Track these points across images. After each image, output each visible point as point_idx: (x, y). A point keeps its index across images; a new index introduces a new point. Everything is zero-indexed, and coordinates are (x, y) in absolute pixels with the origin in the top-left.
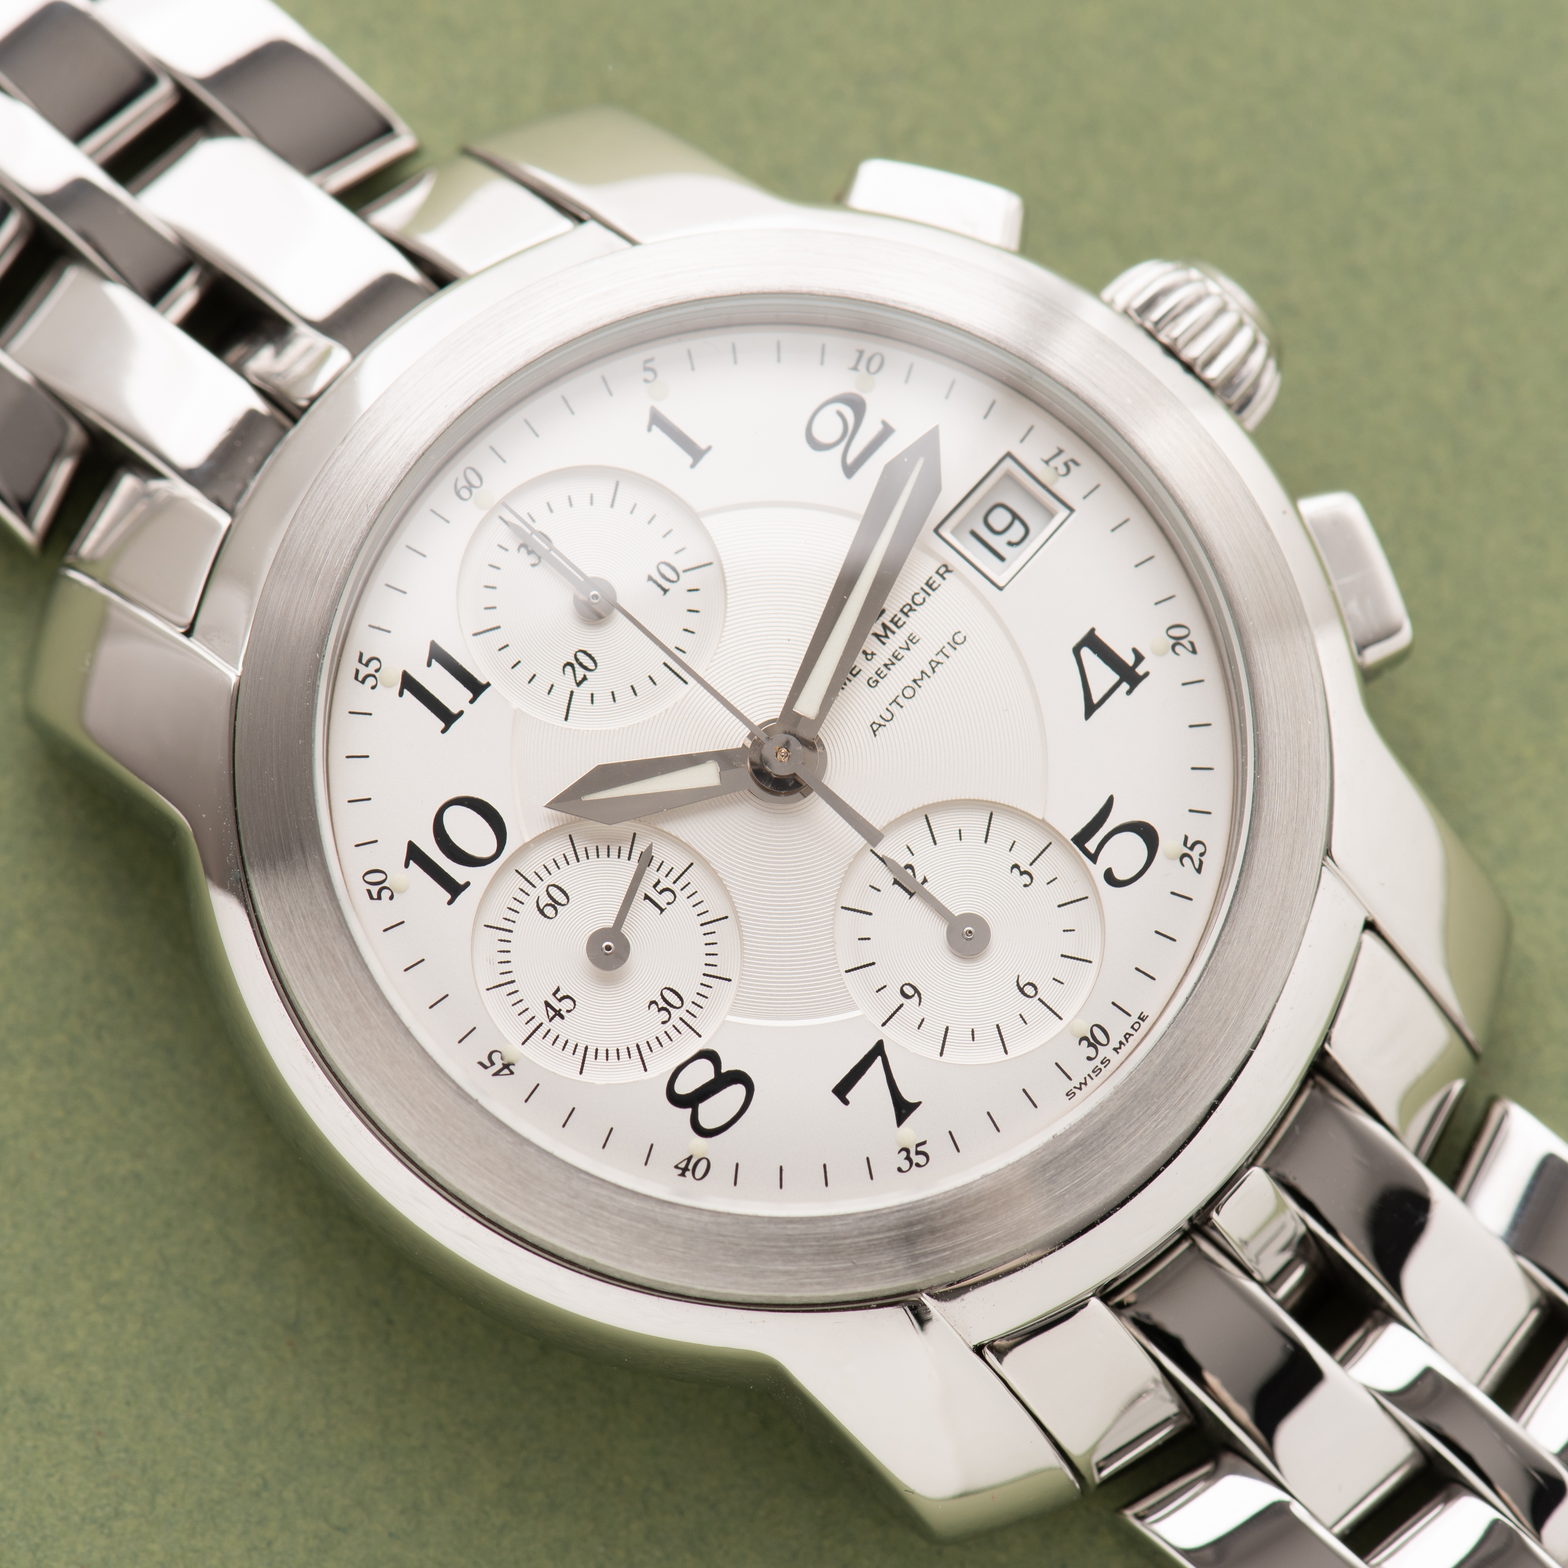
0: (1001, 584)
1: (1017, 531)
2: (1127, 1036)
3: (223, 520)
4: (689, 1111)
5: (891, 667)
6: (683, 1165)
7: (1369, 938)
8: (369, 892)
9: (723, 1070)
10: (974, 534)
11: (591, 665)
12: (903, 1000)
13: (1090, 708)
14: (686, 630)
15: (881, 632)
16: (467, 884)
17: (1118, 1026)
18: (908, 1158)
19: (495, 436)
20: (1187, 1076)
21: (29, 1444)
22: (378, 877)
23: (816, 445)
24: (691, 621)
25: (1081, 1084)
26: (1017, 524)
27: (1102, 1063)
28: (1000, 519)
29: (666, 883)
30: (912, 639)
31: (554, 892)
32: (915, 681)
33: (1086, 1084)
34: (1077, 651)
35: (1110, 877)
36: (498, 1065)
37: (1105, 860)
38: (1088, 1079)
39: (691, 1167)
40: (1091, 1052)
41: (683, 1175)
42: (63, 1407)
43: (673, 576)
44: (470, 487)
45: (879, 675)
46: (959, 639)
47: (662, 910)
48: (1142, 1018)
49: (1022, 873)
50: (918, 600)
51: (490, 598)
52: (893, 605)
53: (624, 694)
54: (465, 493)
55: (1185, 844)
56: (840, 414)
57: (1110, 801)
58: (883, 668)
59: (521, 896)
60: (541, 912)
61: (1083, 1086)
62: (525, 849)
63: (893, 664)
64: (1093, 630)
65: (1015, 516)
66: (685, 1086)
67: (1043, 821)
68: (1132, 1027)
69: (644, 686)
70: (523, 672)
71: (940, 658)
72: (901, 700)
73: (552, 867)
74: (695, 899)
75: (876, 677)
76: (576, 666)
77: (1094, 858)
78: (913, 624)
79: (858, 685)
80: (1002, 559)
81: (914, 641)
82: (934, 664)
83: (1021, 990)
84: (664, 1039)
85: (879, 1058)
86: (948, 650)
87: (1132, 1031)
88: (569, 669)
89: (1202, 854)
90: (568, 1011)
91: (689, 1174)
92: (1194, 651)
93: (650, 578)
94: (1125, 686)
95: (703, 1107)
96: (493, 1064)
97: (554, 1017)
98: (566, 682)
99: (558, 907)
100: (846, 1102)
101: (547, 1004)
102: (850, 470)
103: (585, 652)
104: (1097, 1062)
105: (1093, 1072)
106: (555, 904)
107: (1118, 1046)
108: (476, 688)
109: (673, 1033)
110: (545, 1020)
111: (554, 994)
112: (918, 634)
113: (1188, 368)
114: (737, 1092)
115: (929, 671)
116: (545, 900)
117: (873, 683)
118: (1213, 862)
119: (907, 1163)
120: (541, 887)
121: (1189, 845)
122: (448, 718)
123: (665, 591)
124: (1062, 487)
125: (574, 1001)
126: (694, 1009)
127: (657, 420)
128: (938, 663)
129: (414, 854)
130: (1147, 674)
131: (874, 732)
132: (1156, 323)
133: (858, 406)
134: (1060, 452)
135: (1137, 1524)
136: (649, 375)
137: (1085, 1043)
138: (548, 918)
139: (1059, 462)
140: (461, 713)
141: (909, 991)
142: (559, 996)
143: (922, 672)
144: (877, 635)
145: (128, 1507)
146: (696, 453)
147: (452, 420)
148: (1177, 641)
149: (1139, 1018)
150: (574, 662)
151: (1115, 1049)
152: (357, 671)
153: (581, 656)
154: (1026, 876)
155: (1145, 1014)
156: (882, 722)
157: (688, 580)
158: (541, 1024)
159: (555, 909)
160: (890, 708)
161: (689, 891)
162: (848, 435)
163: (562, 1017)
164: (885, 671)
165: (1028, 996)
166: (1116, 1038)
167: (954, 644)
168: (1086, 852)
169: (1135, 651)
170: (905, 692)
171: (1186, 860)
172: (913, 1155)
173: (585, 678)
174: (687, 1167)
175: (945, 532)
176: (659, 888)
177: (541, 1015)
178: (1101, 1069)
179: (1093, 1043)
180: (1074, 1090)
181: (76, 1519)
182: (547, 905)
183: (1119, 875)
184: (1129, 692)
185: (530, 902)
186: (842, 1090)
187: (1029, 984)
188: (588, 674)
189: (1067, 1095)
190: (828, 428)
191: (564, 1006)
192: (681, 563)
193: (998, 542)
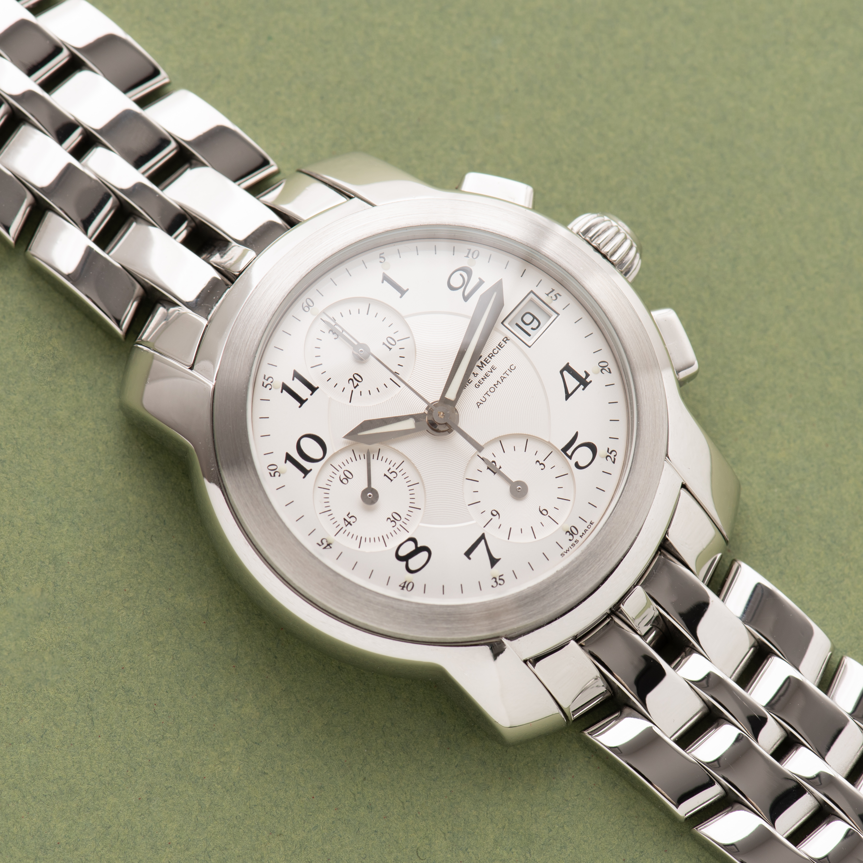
0: (530, 345)
1: (535, 324)
2: (586, 531)
3: (205, 322)
4: (405, 563)
5: (484, 379)
6: (402, 585)
7: (683, 492)
8: (270, 473)
9: (419, 546)
10: (517, 325)
11: (360, 380)
12: (492, 517)
13: (568, 396)
14: (399, 365)
15: (480, 365)
16: (311, 470)
17: (582, 527)
18: (496, 582)
19: (320, 285)
20: (611, 546)
21: (126, 709)
22: (273, 467)
23: (452, 288)
24: (401, 361)
25: (567, 550)
26: (535, 320)
27: (575, 542)
28: (528, 319)
29: (393, 469)
30: (493, 368)
31: (347, 474)
32: (495, 385)
33: (569, 550)
34: (561, 372)
35: (577, 465)
36: (325, 544)
37: (575, 458)
38: (570, 548)
39: (406, 586)
40: (571, 537)
41: (403, 589)
42: (140, 694)
43: (393, 343)
44: (309, 306)
45: (480, 383)
46: (512, 368)
47: (391, 480)
48: (591, 523)
49: (540, 464)
50: (495, 351)
51: (318, 352)
52: (485, 354)
53: (374, 392)
54: (306, 309)
55: (608, 451)
56: (461, 275)
57: (577, 434)
58: (481, 380)
59: (333, 475)
60: (342, 481)
61: (568, 551)
62: (334, 455)
63: (485, 378)
64: (568, 364)
65: (534, 318)
66: (403, 553)
67: (549, 442)
68: (588, 527)
69: (382, 388)
70: (332, 383)
71: (505, 375)
72: (489, 393)
73: (346, 463)
74: (405, 476)
75: (478, 384)
76: (354, 380)
77: (570, 457)
78: (493, 362)
79: (470, 388)
80: (529, 335)
81: (494, 369)
82: (502, 378)
83: (541, 512)
84: (393, 533)
85: (483, 541)
86: (508, 372)
87: (587, 529)
88: (351, 381)
89: (615, 456)
90: (354, 522)
91: (405, 589)
92: (610, 372)
93: (384, 344)
94: (582, 387)
95: (410, 561)
96: (323, 544)
97: (348, 524)
98: (350, 387)
99: (348, 479)
100: (470, 559)
101: (345, 520)
102: (466, 299)
103: (357, 374)
104: (573, 542)
105: (572, 545)
106: (347, 478)
107: (582, 535)
108: (313, 389)
109: (397, 531)
110: (344, 526)
111: (348, 515)
112: (496, 366)
113: (605, 256)
114: (424, 555)
115: (500, 381)
116: (343, 477)
117: (477, 386)
118: (620, 459)
119: (495, 584)
120: (341, 471)
121: (610, 452)
122: (301, 401)
123: (390, 349)
124: (554, 305)
125: (356, 518)
126: (406, 521)
127: (386, 278)
128: (504, 378)
129: (289, 458)
130: (591, 382)
131: (478, 406)
132: (591, 238)
133: (468, 271)
134: (553, 290)
135: (590, 737)
136: (382, 260)
137: (568, 534)
138: (344, 484)
139: (552, 294)
140: (307, 399)
141: (495, 513)
142: (350, 516)
143: (498, 381)
144: (479, 367)
145: (168, 735)
146: (402, 292)
147: (302, 278)
148: (603, 368)
149: (590, 523)
150: (353, 378)
151: (581, 536)
152: (263, 383)
153: (356, 376)
154: (542, 465)
155: (593, 521)
156: (482, 402)
157: (399, 344)
158: (342, 528)
159: (347, 480)
160: (484, 396)
161: (402, 472)
162: (465, 284)
163: (351, 525)
164: (482, 381)
165: (544, 515)
166: (581, 531)
167: (511, 370)
168: (567, 455)
169: (586, 372)
170: (491, 390)
171: (608, 458)
172: (498, 580)
173: (358, 385)
174: (404, 586)
175: (506, 323)
176: (390, 471)
177: (342, 524)
178: (575, 545)
179: (572, 534)
180: (564, 553)
181: (146, 740)
182: (344, 479)
183: (581, 464)
184: (583, 389)
185: (337, 478)
186: (468, 554)
187: (544, 510)
188: (359, 383)
189: (561, 555)
190: (457, 281)
191: (352, 520)
192: (396, 337)
193: (527, 328)
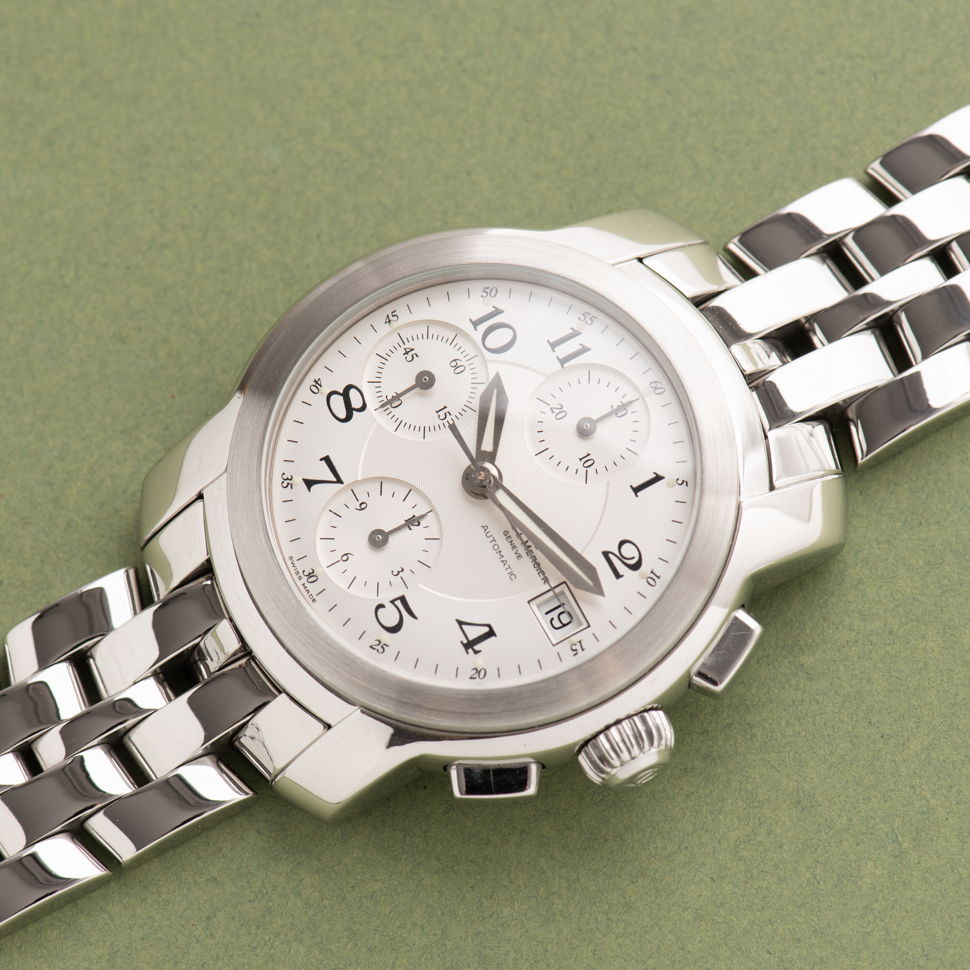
0: (531, 603)
1: (557, 624)
2: (308, 591)
4: (341, 392)
5: (510, 543)
6: (319, 382)
8: (488, 288)
9: (354, 412)
10: (562, 605)
11: (558, 417)
12: (360, 502)
13: (461, 623)
14: (560, 463)
15: (528, 544)
16: (476, 330)
17: (314, 588)
18: (287, 479)
19: (675, 407)
22: (493, 293)
23: (622, 543)
24: (563, 466)
25: (294, 564)
26: (561, 625)
27: (300, 576)
28: (565, 618)
31: (461, 369)
32: (500, 551)
33: (293, 566)
34: (489, 626)
35: (381, 606)
36: (391, 318)
37: (390, 607)
38: (295, 568)
39: (317, 385)
40: (306, 573)
41: (315, 381)
43: (586, 465)
44: (656, 388)
45: (508, 537)
46: (513, 577)
47: (437, 412)
48: (314, 600)
49: (399, 572)
50: (537, 565)
51: (604, 383)
53: (540, 428)
54: (654, 385)
55: (385, 645)
56: (633, 558)
57: (415, 618)
58: (511, 540)
59: (464, 354)
60: (455, 360)
62: (485, 361)
63: (511, 545)
64: (495, 635)
65: (564, 625)
66: (353, 393)
68: (311, 595)
69: (541, 436)
70: (565, 386)
71: (507, 566)
72: (494, 543)
73: (473, 371)
74: (437, 428)
75: (508, 535)
76: (560, 410)
77: (392, 602)
78: (527, 561)
79: (507, 527)
80: (546, 614)
81: (519, 557)
82: (505, 562)
83: (346, 554)
84: (379, 394)
85: (335, 480)
86: (509, 571)
87: (309, 594)
88: (560, 407)
89: (378, 651)
90: (406, 358)
91: (314, 384)
92: (471, 678)
93: (589, 455)
94: (465, 641)
95: (341, 398)
96: (393, 316)
97: (406, 350)
98: (554, 404)
99: (454, 368)
100: (321, 460)
101: (412, 350)
103: (565, 416)
104: (301, 574)
105: (297, 571)
106: (456, 367)
107: (305, 586)
110: (406, 347)
111: (416, 354)
112: (521, 560)
113: (608, 728)
114: (342, 414)
115: (503, 559)
116: (459, 363)
117: (506, 533)
118: (372, 657)
119: (285, 478)
120: (466, 364)
122: (554, 345)
123: (581, 460)
124: (566, 644)
125: (410, 361)
126: (388, 411)
127: (658, 478)
128: (505, 564)
129: (498, 312)
130: (467, 653)
131: (484, 527)
133: (634, 567)
134: (582, 649)
136: (679, 481)
137: (311, 571)
138: (451, 362)
139: (578, 647)
140: (554, 351)
141: (363, 506)
142: (415, 356)
143: (503, 556)
144: (527, 542)
146: (637, 490)
148: (478, 672)
149: (314, 599)
150: (562, 410)
151: (304, 584)
152: (589, 314)
153: (564, 414)
154: (396, 573)
155: (315, 602)
156: (486, 532)
157: (582, 470)
158: (404, 344)
159: (454, 367)
161: (441, 426)
162: (622, 558)
163: (404, 354)
164: (509, 540)
165: (342, 556)
166: (309, 586)
167: (511, 574)
168: (396, 599)
169: (480, 651)
170: (496, 546)
171: (378, 642)
172: (288, 481)
173: (553, 412)
174: (317, 383)
176: (447, 414)
177: (408, 346)
178: (297, 575)
179: (310, 575)
180: (292, 560)
182: (457, 364)
183: (380, 611)
184: (462, 642)
185: (460, 357)
186: (327, 460)
187: (348, 559)
188: (555, 414)
189: (291, 557)
190: (628, 551)
191: (409, 357)
192: (591, 470)
193: (555, 614)
